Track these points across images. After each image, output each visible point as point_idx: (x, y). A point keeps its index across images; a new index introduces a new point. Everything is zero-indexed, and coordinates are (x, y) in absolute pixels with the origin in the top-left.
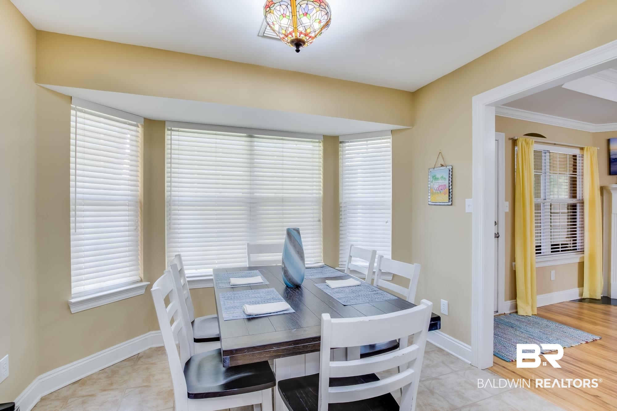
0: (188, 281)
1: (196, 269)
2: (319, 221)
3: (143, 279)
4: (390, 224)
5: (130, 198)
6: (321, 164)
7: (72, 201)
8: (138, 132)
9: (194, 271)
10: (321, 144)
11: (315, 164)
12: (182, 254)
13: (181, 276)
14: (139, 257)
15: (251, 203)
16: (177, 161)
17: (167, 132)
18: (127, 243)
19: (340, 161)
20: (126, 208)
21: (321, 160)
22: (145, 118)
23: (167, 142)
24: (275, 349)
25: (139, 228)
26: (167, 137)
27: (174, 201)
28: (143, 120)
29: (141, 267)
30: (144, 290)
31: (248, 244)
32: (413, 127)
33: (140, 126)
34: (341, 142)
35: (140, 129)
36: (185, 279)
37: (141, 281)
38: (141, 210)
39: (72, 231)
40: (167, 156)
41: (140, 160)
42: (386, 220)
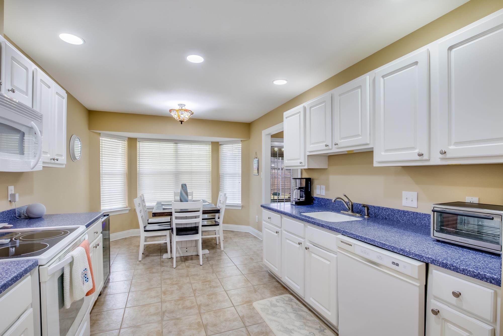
0: (147, 208)
1: (151, 203)
2: (210, 182)
3: (128, 206)
4: (241, 183)
5: (122, 172)
6: (211, 155)
7: (101, 173)
8: (125, 143)
9: (150, 204)
10: (211, 146)
11: (207, 155)
12: (144, 194)
13: (143, 203)
14: (126, 197)
15: (176, 174)
16: (142, 157)
17: (138, 143)
18: (121, 191)
19: (220, 154)
20: (121, 176)
21: (211, 153)
22: (128, 138)
23: (138, 147)
24: (166, 214)
25: (126, 185)
26: (138, 145)
27: (141, 173)
28: (127, 138)
29: (127, 201)
30: (128, 211)
31: (174, 192)
32: (250, 139)
33: (126, 141)
34: (220, 145)
35: (126, 142)
36: (146, 207)
37: (127, 207)
38: (127, 177)
39: (101, 185)
40: (138, 153)
41: (126, 155)
42: (239, 181)
